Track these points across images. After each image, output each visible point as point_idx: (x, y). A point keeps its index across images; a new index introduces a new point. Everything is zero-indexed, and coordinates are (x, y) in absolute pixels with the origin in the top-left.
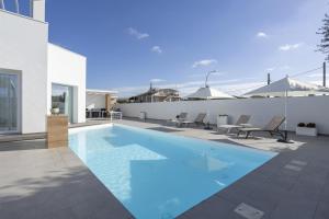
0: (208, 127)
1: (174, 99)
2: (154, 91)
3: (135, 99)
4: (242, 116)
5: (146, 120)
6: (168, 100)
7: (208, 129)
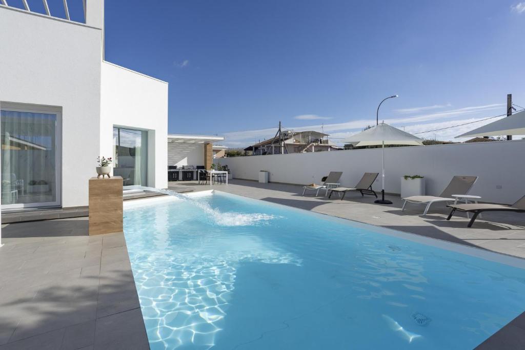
0: (383, 199)
1: (320, 149)
2: (286, 136)
3: (255, 150)
4: (455, 179)
5: (270, 184)
6: (308, 151)
7: (383, 202)
